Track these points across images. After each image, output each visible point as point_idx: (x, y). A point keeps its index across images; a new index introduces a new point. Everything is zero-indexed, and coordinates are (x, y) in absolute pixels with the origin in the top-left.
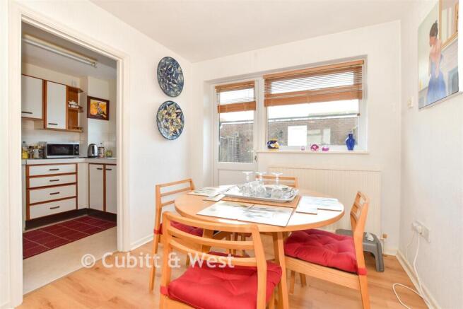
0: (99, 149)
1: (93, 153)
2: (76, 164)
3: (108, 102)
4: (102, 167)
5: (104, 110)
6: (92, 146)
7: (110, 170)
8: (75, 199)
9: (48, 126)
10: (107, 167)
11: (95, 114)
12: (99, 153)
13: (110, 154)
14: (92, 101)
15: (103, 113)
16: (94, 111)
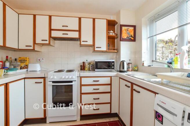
0: (128, 64)
1: (123, 68)
2: (111, 77)
3: (134, 27)
4: (129, 85)
5: (132, 34)
6: (123, 62)
7: (139, 92)
8: (110, 104)
9: (96, 49)
10: (135, 87)
11: (125, 37)
12: (128, 68)
13: (136, 69)
14: (124, 28)
15: (132, 36)
16: (125, 36)
